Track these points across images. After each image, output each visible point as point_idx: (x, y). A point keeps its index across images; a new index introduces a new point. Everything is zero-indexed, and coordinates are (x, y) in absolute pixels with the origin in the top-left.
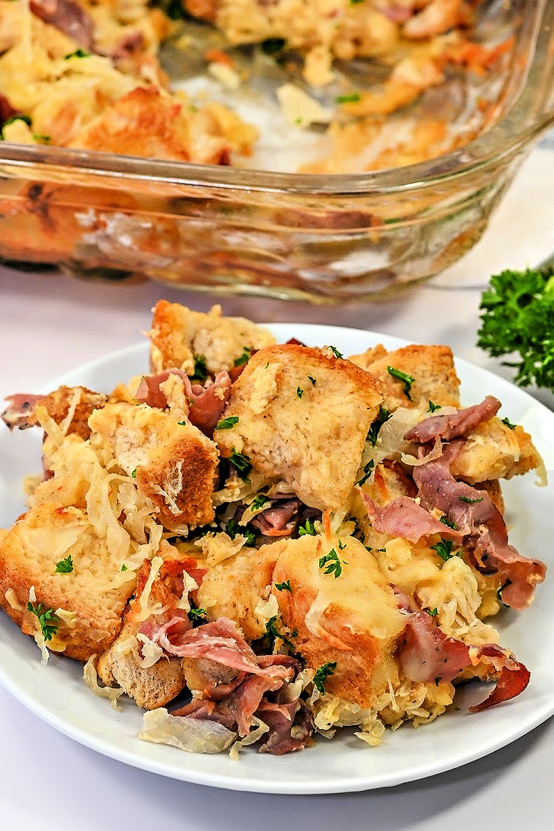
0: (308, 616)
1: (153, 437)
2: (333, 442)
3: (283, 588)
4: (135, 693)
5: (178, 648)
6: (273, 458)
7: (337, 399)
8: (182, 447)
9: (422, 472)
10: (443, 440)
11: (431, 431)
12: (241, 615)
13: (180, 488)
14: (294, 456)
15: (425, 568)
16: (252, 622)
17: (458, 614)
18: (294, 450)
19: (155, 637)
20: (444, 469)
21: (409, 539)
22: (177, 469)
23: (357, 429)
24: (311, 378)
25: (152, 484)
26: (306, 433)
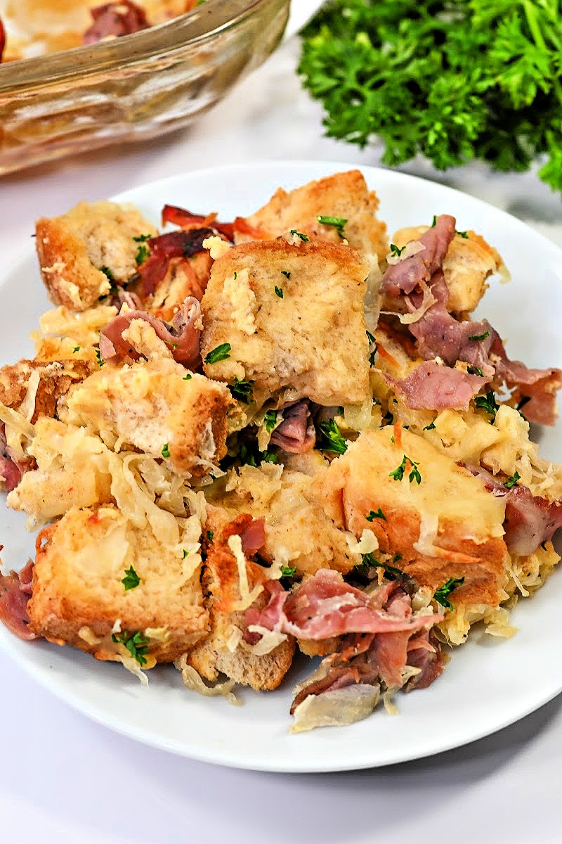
1: (162, 403)
2: (336, 332)
3: (374, 517)
4: (251, 679)
6: (280, 372)
7: (320, 286)
8: (203, 405)
9: (421, 326)
10: (428, 284)
11: (412, 278)
12: (330, 558)
13: (214, 448)
14: (303, 364)
16: (342, 560)
17: (533, 466)
18: (301, 357)
19: (278, 627)
20: (442, 314)
21: (457, 409)
22: (207, 432)
23: (355, 310)
24: (285, 273)
25: (191, 459)
26: (306, 335)
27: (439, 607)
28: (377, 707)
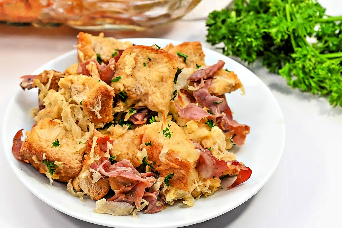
0: (160, 155)
1: (87, 88)
2: (161, 83)
3: (148, 145)
4: (90, 194)
5: (108, 173)
6: (137, 92)
7: (160, 66)
8: (100, 90)
9: (197, 93)
10: (204, 79)
11: (199, 76)
12: (131, 158)
13: (100, 107)
14: (145, 90)
15: (204, 131)
16: (135, 160)
17: (219, 149)
18: (145, 88)
19: (98, 170)
20: (206, 91)
21: (196, 120)
22: (99, 100)
23: (170, 77)
24: (149, 58)
25: (89, 107)
26: (149, 81)
27: (165, 185)
28: (131, 214)
